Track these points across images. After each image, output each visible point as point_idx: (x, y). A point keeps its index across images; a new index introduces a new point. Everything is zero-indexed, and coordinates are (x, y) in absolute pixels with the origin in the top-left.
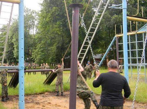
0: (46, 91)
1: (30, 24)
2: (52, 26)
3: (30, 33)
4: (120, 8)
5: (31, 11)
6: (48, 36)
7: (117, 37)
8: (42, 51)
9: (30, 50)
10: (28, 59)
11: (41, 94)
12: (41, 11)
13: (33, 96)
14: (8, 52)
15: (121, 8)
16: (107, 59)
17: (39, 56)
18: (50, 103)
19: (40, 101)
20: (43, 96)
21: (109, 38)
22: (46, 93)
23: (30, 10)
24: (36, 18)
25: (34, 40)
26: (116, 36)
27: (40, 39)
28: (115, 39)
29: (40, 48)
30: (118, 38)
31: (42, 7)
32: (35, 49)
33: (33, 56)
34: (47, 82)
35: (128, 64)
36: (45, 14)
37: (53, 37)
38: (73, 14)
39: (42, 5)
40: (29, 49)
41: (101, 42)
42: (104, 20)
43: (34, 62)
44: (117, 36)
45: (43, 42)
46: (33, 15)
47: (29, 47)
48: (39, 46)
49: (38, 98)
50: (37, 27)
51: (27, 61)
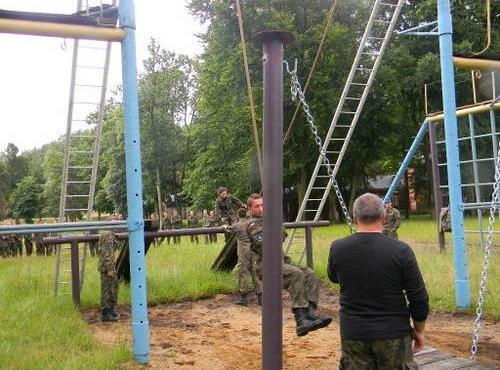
0: (220, 291)
1: (174, 97)
2: (238, 98)
3: (176, 122)
4: (432, 33)
5: (176, 57)
6: (227, 130)
7: (433, 122)
8: (212, 174)
9: (178, 172)
10: (172, 196)
11: (203, 298)
12: (203, 56)
13: (180, 305)
14: (117, 178)
15: (435, 33)
16: (411, 190)
17: (203, 187)
18: (227, 326)
19: (199, 322)
20: (210, 307)
21: (412, 124)
22: (219, 297)
23: (173, 55)
24: (191, 77)
25: (190, 141)
26: (427, 119)
27: (205, 139)
28: (427, 127)
29: (206, 165)
30: (436, 123)
31: (207, 45)
32: (193, 168)
33: (187, 189)
34: (223, 262)
35: (461, 203)
36: (216, 64)
37: (242, 130)
38: (264, 63)
39: (205, 37)
40: (174, 171)
41: (385, 140)
42: (394, 71)
43: (190, 205)
44: (432, 118)
45: (212, 147)
46: (181, 69)
47: (174, 164)
48: (201, 158)
49: (193, 310)
50: (194, 102)
51: (170, 205)
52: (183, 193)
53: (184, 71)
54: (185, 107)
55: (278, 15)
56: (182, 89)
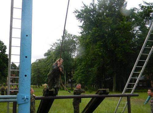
5: (73, 36)
6: (88, 58)
8: (83, 73)
10: (70, 80)
17: (80, 77)
24: (77, 42)
29: (81, 69)
31: (82, 29)
32: (76, 71)
33: (74, 77)
37: (93, 58)
39: (82, 27)
40: (71, 72)
46: (74, 39)
47: (71, 69)
48: (79, 67)
51: (69, 82)
52: (73, 79)
53: (75, 40)
54: (75, 52)
55: (107, 18)
56: (74, 46)
